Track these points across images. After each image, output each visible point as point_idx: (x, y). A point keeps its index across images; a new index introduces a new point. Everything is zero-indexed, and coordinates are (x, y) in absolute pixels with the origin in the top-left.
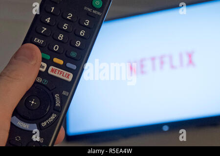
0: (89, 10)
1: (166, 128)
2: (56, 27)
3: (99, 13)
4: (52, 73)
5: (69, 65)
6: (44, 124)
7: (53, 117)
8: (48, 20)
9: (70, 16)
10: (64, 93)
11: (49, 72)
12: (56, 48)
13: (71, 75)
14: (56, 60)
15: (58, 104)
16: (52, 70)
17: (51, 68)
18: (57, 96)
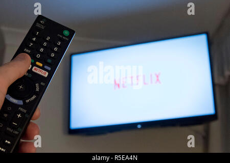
0: (61, 36)
1: (139, 126)
2: (39, 44)
3: (67, 39)
4: (34, 71)
5: (46, 67)
6: (28, 101)
7: (34, 97)
8: (34, 39)
9: (48, 38)
10: (42, 84)
11: (33, 70)
12: (38, 56)
13: (47, 74)
14: (38, 63)
15: (37, 90)
16: (35, 69)
17: (34, 67)
18: (37, 85)
